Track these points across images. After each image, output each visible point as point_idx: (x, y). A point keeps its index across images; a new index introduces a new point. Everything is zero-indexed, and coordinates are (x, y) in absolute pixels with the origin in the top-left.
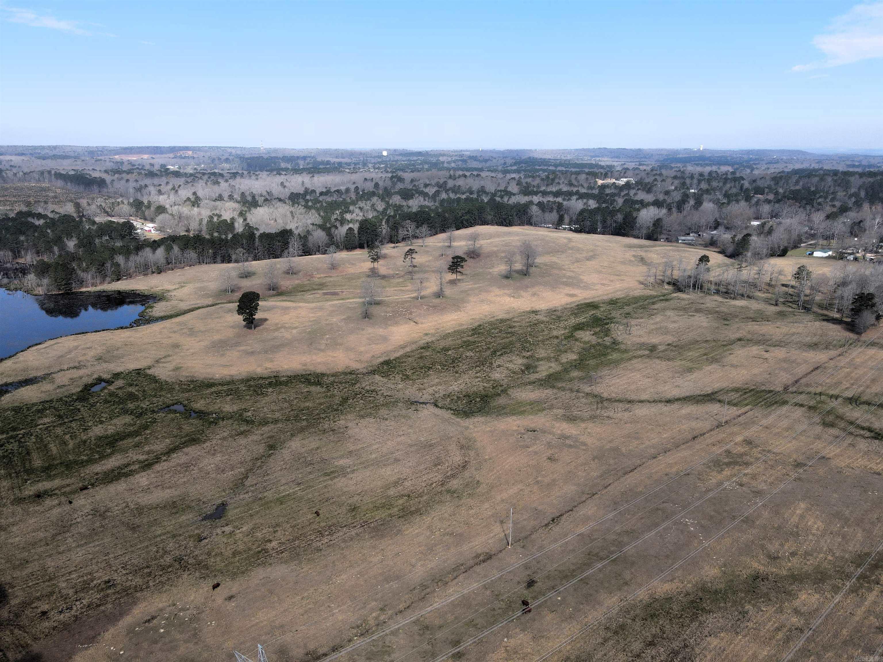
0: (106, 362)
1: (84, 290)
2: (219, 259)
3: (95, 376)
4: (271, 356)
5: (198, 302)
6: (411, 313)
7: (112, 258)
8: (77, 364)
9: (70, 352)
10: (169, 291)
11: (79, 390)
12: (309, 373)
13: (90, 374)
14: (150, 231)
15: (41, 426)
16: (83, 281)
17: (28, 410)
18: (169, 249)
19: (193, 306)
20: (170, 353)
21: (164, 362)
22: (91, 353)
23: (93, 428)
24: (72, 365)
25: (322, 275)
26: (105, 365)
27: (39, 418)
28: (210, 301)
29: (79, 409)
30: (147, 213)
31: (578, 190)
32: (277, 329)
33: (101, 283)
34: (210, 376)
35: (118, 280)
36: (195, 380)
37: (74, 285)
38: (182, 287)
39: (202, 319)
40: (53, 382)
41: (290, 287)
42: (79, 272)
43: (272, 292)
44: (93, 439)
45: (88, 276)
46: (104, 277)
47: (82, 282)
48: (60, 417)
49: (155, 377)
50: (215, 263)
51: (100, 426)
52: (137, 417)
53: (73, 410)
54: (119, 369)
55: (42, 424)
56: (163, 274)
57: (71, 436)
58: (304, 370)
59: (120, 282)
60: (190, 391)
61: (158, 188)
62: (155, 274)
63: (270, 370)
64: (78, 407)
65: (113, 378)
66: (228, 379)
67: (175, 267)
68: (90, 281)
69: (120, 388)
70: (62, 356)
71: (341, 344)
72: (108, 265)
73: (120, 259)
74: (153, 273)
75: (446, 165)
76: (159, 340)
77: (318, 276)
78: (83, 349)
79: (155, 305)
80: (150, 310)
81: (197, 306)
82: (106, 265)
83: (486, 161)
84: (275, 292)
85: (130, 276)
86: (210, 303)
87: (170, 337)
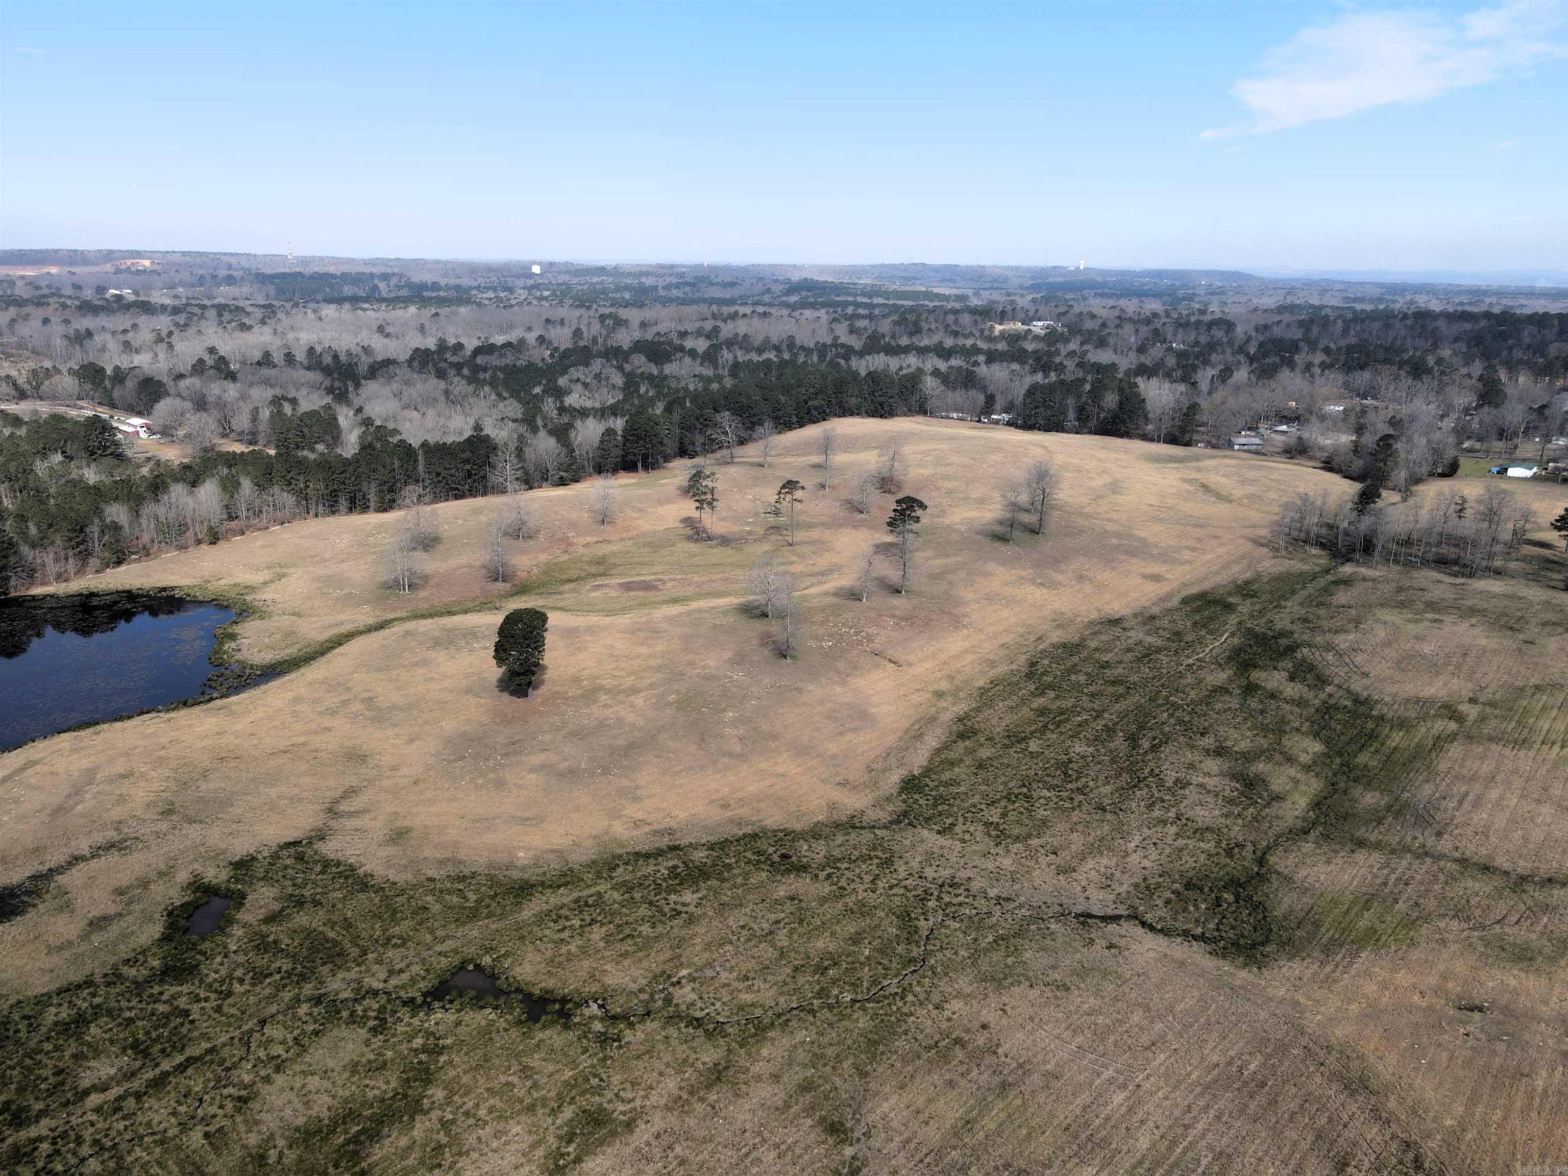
0: (191, 821)
1: (38, 591)
2: (343, 504)
3: (183, 876)
4: (626, 782)
5: (342, 617)
6: (870, 638)
7: (98, 512)
8: (112, 835)
9: (77, 791)
10: (252, 589)
11: (155, 930)
12: (748, 830)
13: (163, 867)
14: (137, 432)
15: (94, 1099)
16: (34, 570)
17: (31, 1028)
18: (230, 486)
19: (336, 631)
20: (352, 781)
21: (352, 814)
22: (141, 794)
23: (265, 1089)
24: (99, 838)
25: (588, 539)
26: (194, 832)
27: (78, 1057)
28: (366, 615)
29: (186, 1013)
30: (116, 394)
31: (975, 345)
32: (589, 695)
33: (80, 572)
34: (503, 858)
35: (119, 563)
36: (467, 872)
37: (13, 583)
38: (281, 576)
39: (380, 670)
40: (67, 907)
41: (535, 571)
42: (25, 549)
43: (501, 586)
44: (281, 1143)
45: (47, 559)
46: (84, 556)
47: (31, 573)
48: (140, 1050)
49: (352, 868)
50: (333, 513)
51: (280, 1080)
52: (374, 1031)
53: (167, 1016)
54: (241, 847)
55: (94, 1088)
56: (222, 545)
57: (207, 1135)
58: (731, 821)
59: (123, 568)
60: (473, 915)
61: (122, 338)
62: (204, 547)
63: (647, 829)
64: (182, 1003)
65: (237, 881)
66: (556, 866)
67: (248, 527)
68: (52, 568)
69: (271, 919)
70: (58, 811)
71: (775, 737)
72: (94, 529)
73: (117, 513)
74: (199, 542)
75: (662, 293)
76: (301, 740)
77: (581, 540)
78: (111, 780)
79: (237, 629)
80: (233, 645)
81: (344, 629)
82: (88, 530)
83: (732, 285)
84: (508, 585)
85: (146, 552)
86: (371, 621)
87: (329, 729)
